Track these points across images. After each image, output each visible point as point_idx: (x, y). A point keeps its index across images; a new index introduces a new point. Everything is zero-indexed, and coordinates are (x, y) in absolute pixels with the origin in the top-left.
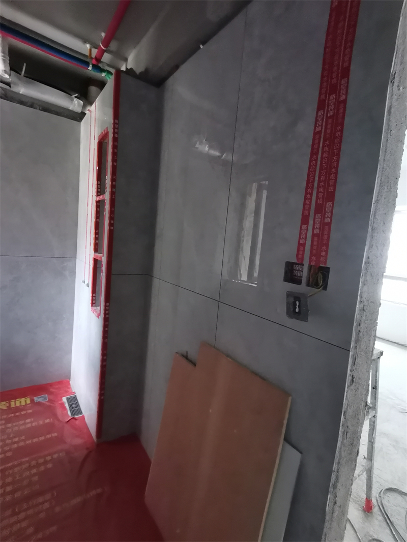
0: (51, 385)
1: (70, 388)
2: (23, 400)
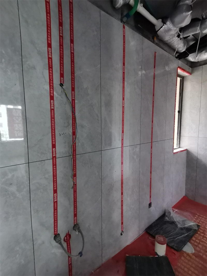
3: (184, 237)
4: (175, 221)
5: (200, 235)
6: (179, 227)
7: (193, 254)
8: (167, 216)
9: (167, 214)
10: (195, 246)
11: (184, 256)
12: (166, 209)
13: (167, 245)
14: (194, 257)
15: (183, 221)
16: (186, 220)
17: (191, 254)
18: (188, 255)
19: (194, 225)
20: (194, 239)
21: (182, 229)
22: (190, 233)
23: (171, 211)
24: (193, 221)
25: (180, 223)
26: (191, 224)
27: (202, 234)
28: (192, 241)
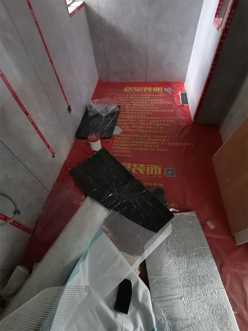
0: (174, 83)
1: (184, 87)
2: (159, 88)
3: (111, 123)
4: (98, 113)
5: (122, 114)
6: (104, 117)
7: (121, 133)
8: (89, 112)
9: (89, 110)
10: (120, 126)
11: (116, 139)
12: (86, 104)
13: (101, 139)
14: (123, 135)
15: (106, 108)
16: (108, 106)
17: (120, 134)
18: (118, 136)
19: (115, 108)
20: (119, 120)
21: (107, 117)
22: (115, 117)
23: (92, 104)
24: (113, 104)
25: (104, 112)
26: (113, 108)
27: (124, 113)
28: (118, 123)
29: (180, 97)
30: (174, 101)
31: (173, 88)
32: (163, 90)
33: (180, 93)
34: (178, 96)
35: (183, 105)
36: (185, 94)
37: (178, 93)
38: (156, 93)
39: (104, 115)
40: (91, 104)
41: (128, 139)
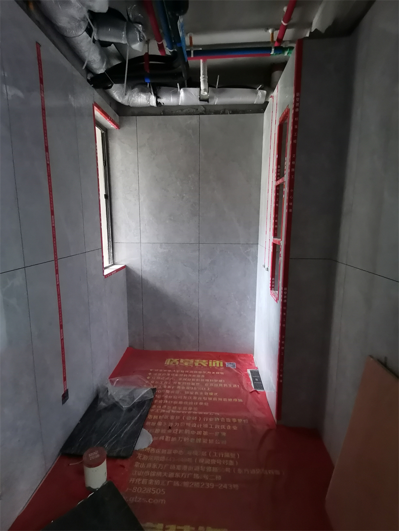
0: (239, 355)
1: (253, 362)
2: (218, 362)
3: (135, 424)
4: (117, 402)
5: (157, 404)
6: (124, 409)
7: (152, 446)
8: (102, 399)
9: (101, 396)
10: (151, 429)
11: (139, 461)
12: (99, 385)
13: (110, 459)
14: (153, 450)
15: (132, 393)
16: (135, 389)
17: (149, 446)
18: (145, 452)
19: (147, 392)
20: (150, 417)
21: (130, 410)
22: (144, 410)
23: (109, 386)
24: (145, 386)
25: (125, 401)
26: (143, 392)
27: (161, 402)
28: (148, 423)
29: (250, 377)
30: (241, 383)
31: (238, 363)
32: (224, 364)
33: (249, 371)
34: (247, 375)
35: (256, 391)
36: (257, 373)
37: (247, 371)
38: (213, 369)
39: (125, 406)
40: (107, 386)
41: (163, 459)
